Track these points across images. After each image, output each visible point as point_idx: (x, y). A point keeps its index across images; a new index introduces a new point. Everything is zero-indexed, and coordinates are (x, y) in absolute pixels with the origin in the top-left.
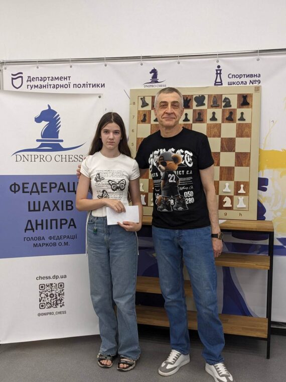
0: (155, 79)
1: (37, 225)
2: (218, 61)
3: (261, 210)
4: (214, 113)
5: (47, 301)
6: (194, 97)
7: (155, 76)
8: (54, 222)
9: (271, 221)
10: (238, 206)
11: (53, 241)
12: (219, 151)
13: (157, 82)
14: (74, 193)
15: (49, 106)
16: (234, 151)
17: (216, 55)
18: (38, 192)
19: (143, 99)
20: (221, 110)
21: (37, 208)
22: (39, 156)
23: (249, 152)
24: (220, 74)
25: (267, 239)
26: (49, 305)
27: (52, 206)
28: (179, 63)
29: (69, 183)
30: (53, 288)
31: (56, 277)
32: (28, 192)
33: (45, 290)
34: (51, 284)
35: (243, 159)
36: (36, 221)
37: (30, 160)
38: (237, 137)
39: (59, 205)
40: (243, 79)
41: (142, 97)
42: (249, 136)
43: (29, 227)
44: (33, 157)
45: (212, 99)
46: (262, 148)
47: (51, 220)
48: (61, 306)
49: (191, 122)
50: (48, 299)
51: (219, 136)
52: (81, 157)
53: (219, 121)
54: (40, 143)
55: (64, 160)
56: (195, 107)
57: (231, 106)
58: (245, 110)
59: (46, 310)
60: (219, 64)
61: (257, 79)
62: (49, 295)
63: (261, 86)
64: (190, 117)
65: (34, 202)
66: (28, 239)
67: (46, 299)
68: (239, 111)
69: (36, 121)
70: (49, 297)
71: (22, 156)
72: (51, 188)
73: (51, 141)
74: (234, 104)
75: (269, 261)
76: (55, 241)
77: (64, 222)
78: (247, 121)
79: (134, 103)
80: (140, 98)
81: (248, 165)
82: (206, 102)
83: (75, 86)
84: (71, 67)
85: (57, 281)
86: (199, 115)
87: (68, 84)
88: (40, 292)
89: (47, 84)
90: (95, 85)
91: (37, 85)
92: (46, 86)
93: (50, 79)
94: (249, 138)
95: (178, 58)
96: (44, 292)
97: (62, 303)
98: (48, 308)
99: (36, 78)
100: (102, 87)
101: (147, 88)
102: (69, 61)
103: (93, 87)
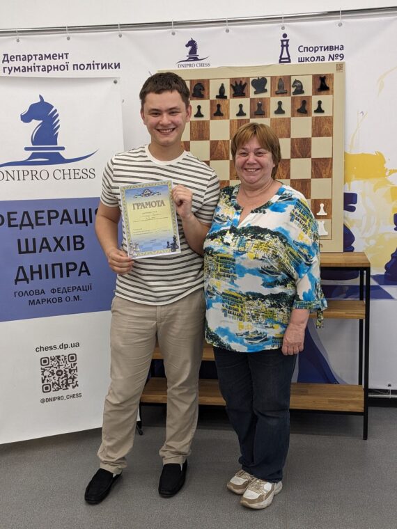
0: (193, 55)
1: (32, 273)
2: (283, 28)
3: (348, 238)
4: (280, 103)
5: (53, 381)
6: (251, 79)
7: (193, 51)
8: (57, 268)
9: (363, 253)
11: (57, 295)
12: (289, 157)
13: (196, 59)
14: (85, 224)
15: (41, 97)
16: (310, 157)
17: (281, 18)
18: (31, 224)
20: (290, 98)
21: (31, 249)
22: (30, 172)
23: (331, 157)
24: (287, 46)
25: (356, 277)
26: (56, 387)
27: (53, 244)
28: (227, 31)
29: (76, 211)
30: (61, 361)
31: (64, 346)
32: (17, 226)
33: (50, 365)
34: (58, 357)
35: (322, 167)
36: (31, 267)
37: (16, 178)
38: (313, 136)
39: (64, 244)
40: (320, 53)
42: (329, 134)
43: (21, 276)
44: (21, 173)
45: (277, 82)
46: (348, 152)
47: (53, 265)
48: (74, 387)
49: (248, 117)
50: (54, 378)
51: (289, 136)
52: (92, 171)
53: (288, 114)
54: (30, 153)
55: (67, 177)
56: (252, 95)
57: (303, 92)
58: (324, 98)
59: (52, 394)
60: (285, 31)
61: (339, 52)
62: (55, 372)
63: (344, 63)
64: (247, 110)
65: (27, 240)
66: (21, 294)
67: (52, 378)
68: (315, 99)
69: (22, 120)
70: (55, 375)
71: (5, 173)
72: (50, 218)
73: (46, 149)
74: (308, 89)
75: (364, 308)
76: (60, 295)
77: (71, 267)
78: (327, 113)
81: (330, 176)
82: (268, 87)
83: (75, 67)
84: (68, 39)
85: (66, 352)
86: (260, 106)
87: (65, 65)
88: (42, 369)
89: (33, 65)
90: (105, 64)
91: (19, 68)
92: (31, 69)
93: (38, 57)
94: (331, 138)
95: (227, 23)
96: (48, 369)
97: (75, 382)
98: (56, 390)
99: (17, 56)
100: (116, 68)
101: (183, 68)
102: (65, 30)
103: (102, 68)
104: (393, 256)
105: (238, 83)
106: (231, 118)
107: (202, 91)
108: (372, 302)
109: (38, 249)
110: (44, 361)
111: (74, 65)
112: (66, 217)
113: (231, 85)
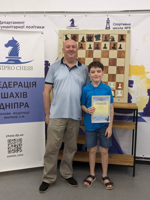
0: (73, 25)
1: (6, 106)
2: (108, 16)
3: (130, 97)
4: (105, 45)
5: (13, 149)
6: (95, 35)
7: (73, 23)
8: (16, 105)
9: (135, 104)
10: (118, 96)
11: (15, 115)
12: (108, 66)
13: (74, 26)
14: (28, 88)
15: (13, 38)
16: (116, 66)
17: (107, 12)
18: (7, 87)
19: (66, 36)
20: (109, 43)
21: (6, 96)
22: (7, 67)
23: (124, 66)
24: (109, 23)
25: (132, 113)
26: (13, 151)
27: (15, 95)
28: (86, 16)
29: (24, 82)
30: (16, 141)
31: (17, 135)
32: (1, 87)
33: (11, 143)
34: (15, 139)
35: (120, 70)
36: (6, 104)
37: (2, 69)
38: (117, 58)
39: (19, 95)
40: (121, 26)
41: (66, 35)
42: (124, 57)
43: (2, 107)
44: (4, 67)
45: (104, 37)
46: (131, 64)
47: (15, 103)
48: (20, 152)
49: (93, 49)
50: (13, 148)
51: (108, 57)
52: (31, 67)
53: (108, 49)
54: (8, 59)
55: (22, 69)
56: (95, 41)
57: (114, 41)
58: (122, 43)
59: (12, 154)
60: (108, 17)
61: (129, 26)
62: (13, 145)
63: (131, 30)
64: (92, 46)
65: (5, 93)
66: (1, 114)
67: (12, 148)
68: (119, 44)
69: (5, 46)
70: (13, 147)
72: (14, 85)
73: (14, 58)
74: (116, 40)
75: (135, 125)
76: (17, 115)
77: (22, 104)
78: (123, 49)
79: (61, 38)
80: (64, 35)
81: (123, 73)
82: (101, 38)
83: (27, 27)
84: (25, 16)
85: (18, 138)
86: (97, 45)
87: (23, 26)
88: (8, 144)
89: (11, 26)
90: (39, 27)
91: (5, 26)
92: (10, 27)
93: (13, 23)
94: (124, 59)
95: (86, 13)
96: (10, 144)
97: (21, 150)
98: (13, 153)
99: (4, 22)
100: (43, 28)
101: (68, 29)
102: (24, 13)
103: (37, 28)
104: (147, 105)
105: (90, 36)
106: (86, 49)
107: (75, 39)
108: (138, 123)
109: (9, 97)
110: (9, 141)
111: (26, 26)
112: (20, 85)
113: (87, 37)
